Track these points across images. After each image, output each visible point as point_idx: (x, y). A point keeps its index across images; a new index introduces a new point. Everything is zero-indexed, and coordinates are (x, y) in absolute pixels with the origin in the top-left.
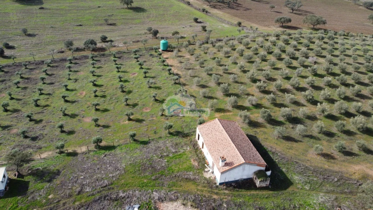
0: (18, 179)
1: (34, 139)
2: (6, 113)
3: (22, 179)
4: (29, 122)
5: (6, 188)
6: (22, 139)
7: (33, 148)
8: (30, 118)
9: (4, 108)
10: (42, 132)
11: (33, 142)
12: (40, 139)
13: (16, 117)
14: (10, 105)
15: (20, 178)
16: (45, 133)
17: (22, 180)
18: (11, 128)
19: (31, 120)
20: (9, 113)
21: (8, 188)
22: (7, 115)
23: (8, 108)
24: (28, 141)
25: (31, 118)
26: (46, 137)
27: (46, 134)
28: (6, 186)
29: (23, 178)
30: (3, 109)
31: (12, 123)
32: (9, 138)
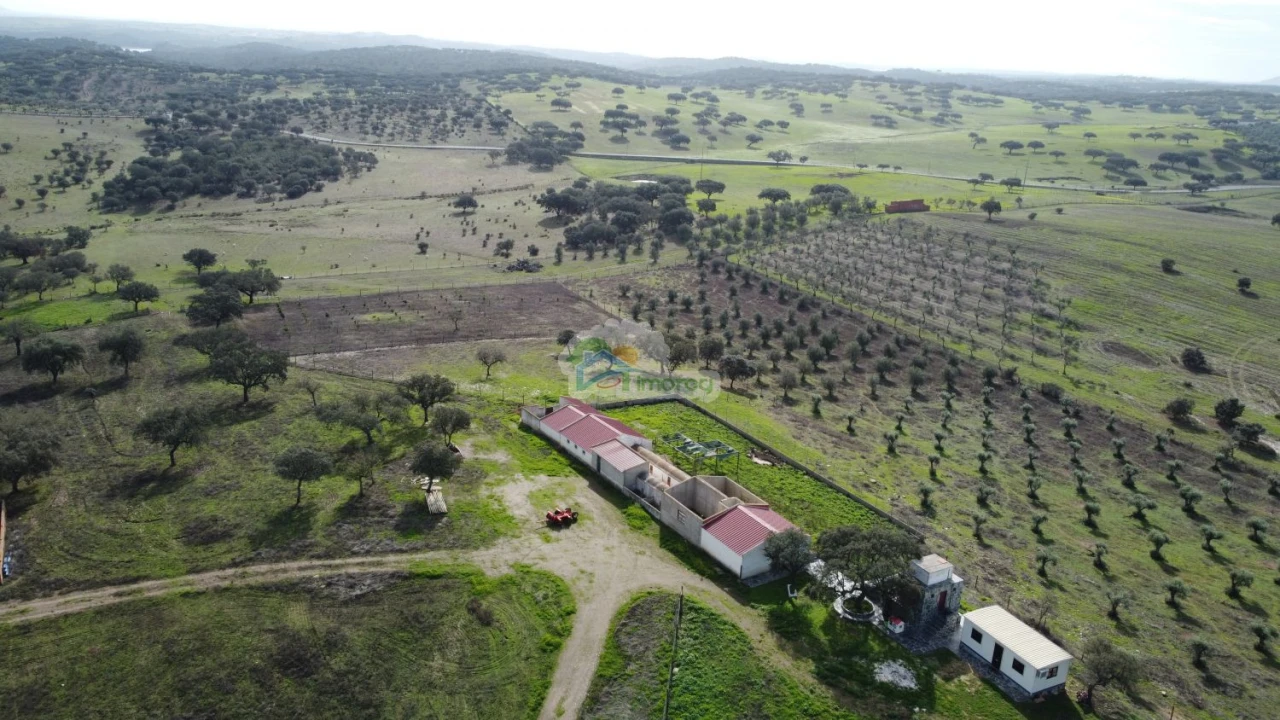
0: (1077, 706)
1: (1211, 682)
2: (1225, 598)
3: (1082, 713)
4: (1252, 648)
5: (1037, 695)
6: (1187, 661)
7: (1182, 693)
8: (1262, 642)
9: (1234, 585)
10: (1249, 686)
11: (1201, 685)
12: (1224, 692)
13: (1237, 620)
14: (1253, 586)
15: (1082, 706)
16: (1255, 693)
17: (1079, 715)
18: (1197, 629)
19: (1260, 648)
20: (1234, 603)
21: (1041, 699)
22: (1223, 603)
23: (1244, 592)
24: (1192, 675)
25: (1265, 642)
26: (1244, 703)
27: (1252, 698)
28: (1041, 692)
29: (1086, 712)
30: (1230, 585)
31: (1212, 623)
32: (1166, 641)
